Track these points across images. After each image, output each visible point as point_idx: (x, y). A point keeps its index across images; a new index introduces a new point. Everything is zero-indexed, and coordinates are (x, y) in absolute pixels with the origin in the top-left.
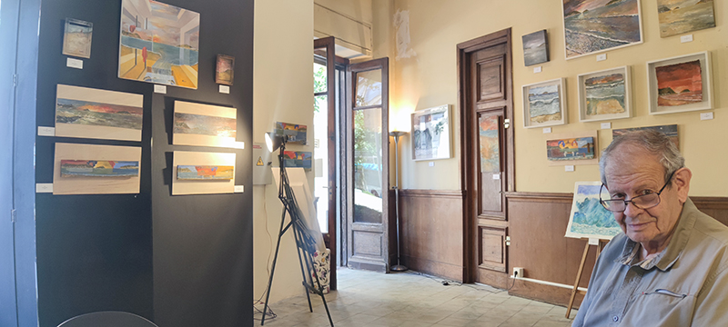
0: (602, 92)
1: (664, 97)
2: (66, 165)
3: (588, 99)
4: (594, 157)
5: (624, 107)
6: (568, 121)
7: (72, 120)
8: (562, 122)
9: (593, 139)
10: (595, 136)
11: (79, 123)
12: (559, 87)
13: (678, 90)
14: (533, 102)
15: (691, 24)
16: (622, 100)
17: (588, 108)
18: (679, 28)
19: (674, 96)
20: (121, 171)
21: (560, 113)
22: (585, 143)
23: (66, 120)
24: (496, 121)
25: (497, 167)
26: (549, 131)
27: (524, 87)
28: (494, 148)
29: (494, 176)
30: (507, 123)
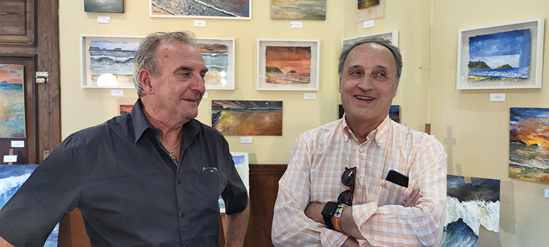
13: (286, 70)
15: (303, 12)
18: (292, 14)
24: (22, 73)
25: (19, 131)
26: (121, 94)
27: (84, 38)
28: (15, 108)
29: (12, 142)
30: (41, 76)
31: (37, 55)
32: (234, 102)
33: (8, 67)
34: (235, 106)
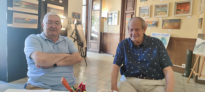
0: (161, 9)
1: (178, 11)
2: (16, 19)
3: (157, 11)
4: (157, 27)
5: (166, 14)
6: (150, 17)
7: (18, 6)
8: (149, 17)
9: (157, 22)
10: (158, 21)
11: (20, 7)
12: (149, 8)
13: (182, 10)
14: (141, 11)
16: (166, 12)
17: (156, 14)
19: (181, 11)
20: (32, 22)
21: (148, 15)
22: (155, 23)
23: (16, 6)
24: (131, 15)
27: (139, 7)
32: (167, 20)
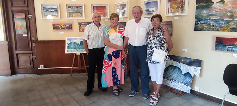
4: (71, 30)
5: (82, 16)
9: (71, 24)
17: (69, 15)
21: (58, 15)
22: (68, 25)
24: (24, 15)
25: (25, 32)
26: (53, 21)
27: (41, 5)
28: (23, 25)
29: (23, 35)
30: (30, 16)
31: (28, 10)
32: (85, 22)
33: (20, 14)
34: (85, 24)
